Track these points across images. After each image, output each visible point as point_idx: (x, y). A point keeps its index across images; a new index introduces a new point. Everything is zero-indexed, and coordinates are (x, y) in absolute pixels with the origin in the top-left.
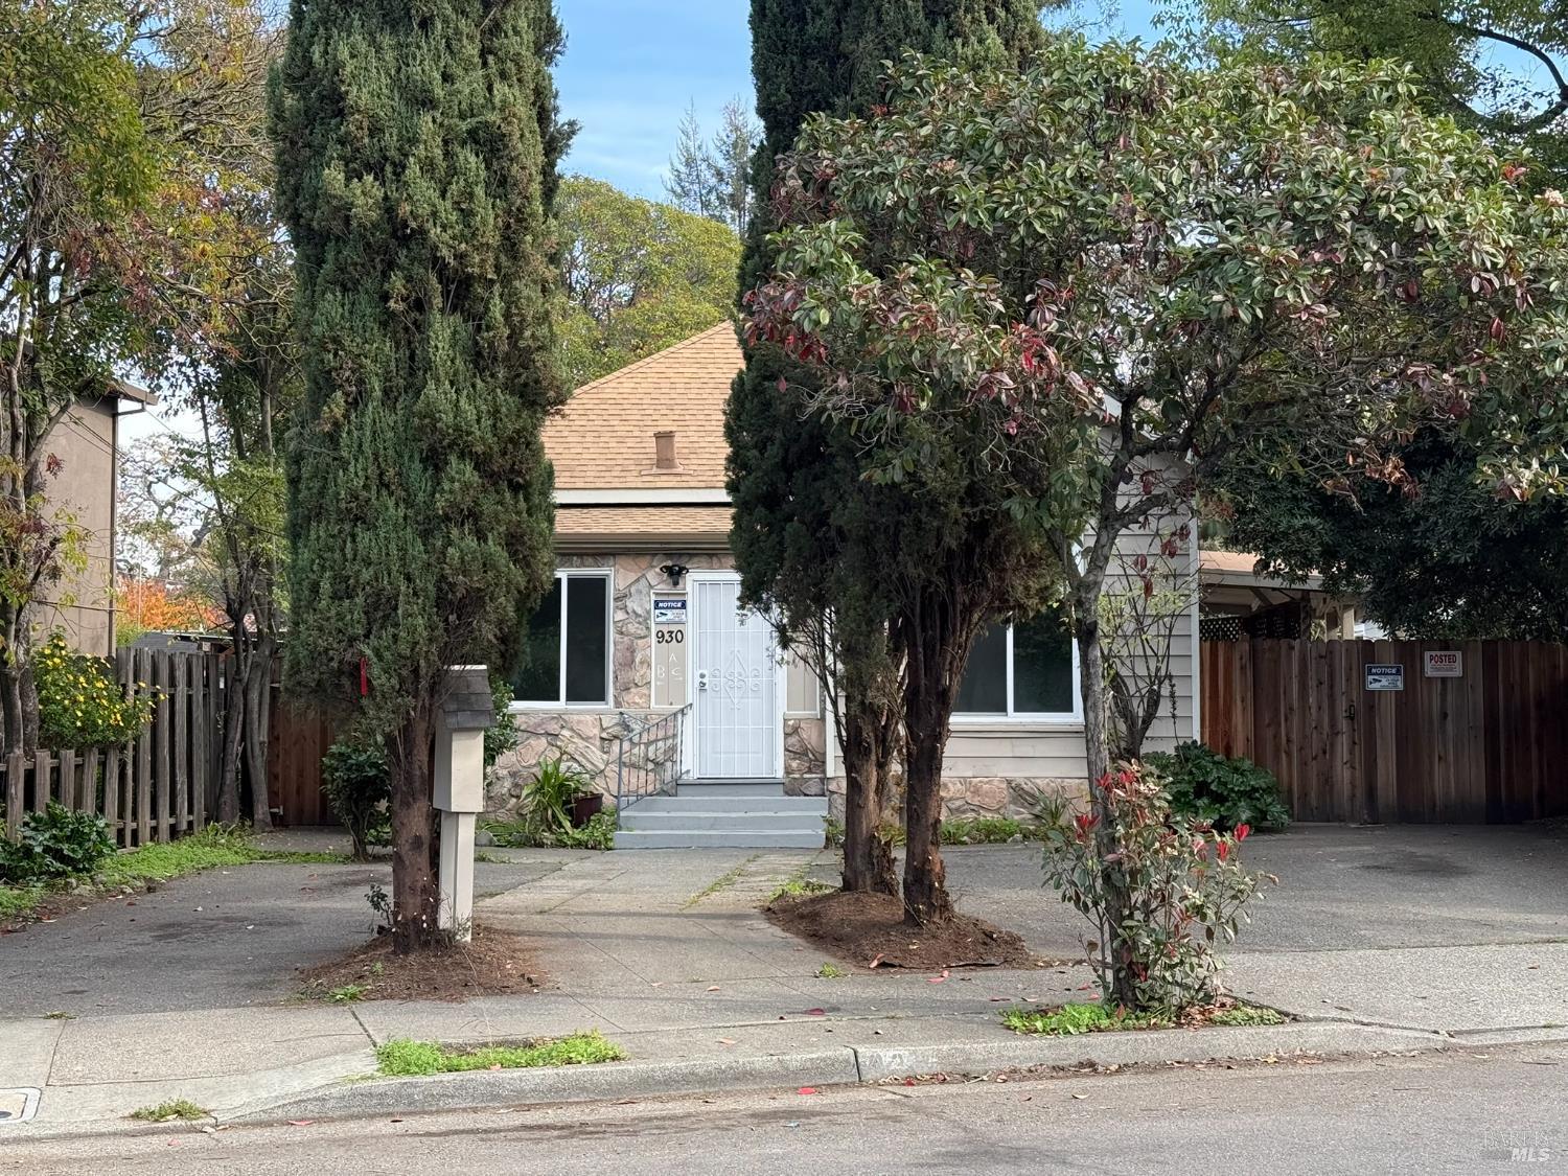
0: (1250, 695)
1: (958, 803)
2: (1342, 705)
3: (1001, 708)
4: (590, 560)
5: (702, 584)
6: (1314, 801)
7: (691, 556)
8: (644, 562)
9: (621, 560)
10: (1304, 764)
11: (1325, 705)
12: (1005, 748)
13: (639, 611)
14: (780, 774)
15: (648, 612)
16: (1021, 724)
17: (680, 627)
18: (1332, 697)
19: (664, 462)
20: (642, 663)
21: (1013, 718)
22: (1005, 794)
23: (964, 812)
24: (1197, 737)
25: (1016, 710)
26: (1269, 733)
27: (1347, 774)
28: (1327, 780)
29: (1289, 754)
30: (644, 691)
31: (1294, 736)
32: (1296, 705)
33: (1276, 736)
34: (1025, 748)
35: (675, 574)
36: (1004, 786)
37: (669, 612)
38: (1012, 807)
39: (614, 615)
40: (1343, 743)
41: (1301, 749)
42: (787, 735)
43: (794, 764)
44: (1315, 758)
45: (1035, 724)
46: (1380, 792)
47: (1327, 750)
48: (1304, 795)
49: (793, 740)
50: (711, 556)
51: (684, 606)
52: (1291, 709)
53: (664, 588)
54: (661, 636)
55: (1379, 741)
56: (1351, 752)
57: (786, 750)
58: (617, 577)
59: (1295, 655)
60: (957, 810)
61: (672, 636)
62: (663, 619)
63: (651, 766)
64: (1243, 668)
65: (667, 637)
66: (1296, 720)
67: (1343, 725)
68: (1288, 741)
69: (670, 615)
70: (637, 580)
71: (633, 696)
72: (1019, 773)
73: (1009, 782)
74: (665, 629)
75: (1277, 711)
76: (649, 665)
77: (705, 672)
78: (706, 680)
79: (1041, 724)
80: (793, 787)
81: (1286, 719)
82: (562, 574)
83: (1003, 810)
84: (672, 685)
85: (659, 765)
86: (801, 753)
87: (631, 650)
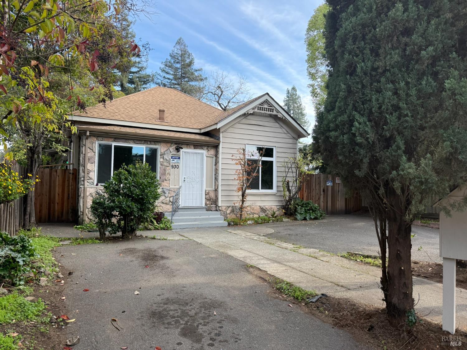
1: (249, 212)
2: (322, 189)
3: (258, 188)
4: (153, 143)
5: (185, 152)
7: (182, 144)
8: (169, 145)
9: (162, 144)
11: (319, 189)
12: (259, 198)
13: (167, 159)
14: (204, 205)
15: (170, 159)
16: (262, 192)
17: (178, 164)
18: (320, 187)
19: (161, 118)
20: (168, 174)
21: (261, 191)
22: (259, 210)
23: (250, 215)
25: (261, 189)
27: (322, 204)
30: (168, 182)
31: (314, 196)
33: (311, 195)
34: (263, 198)
35: (178, 150)
36: (259, 208)
38: (261, 213)
39: (159, 160)
40: (322, 197)
43: (208, 202)
44: (317, 200)
45: (265, 192)
46: (328, 208)
47: (319, 198)
49: (207, 196)
50: (187, 145)
51: (179, 158)
52: (313, 189)
53: (175, 153)
54: (172, 167)
56: (323, 199)
57: (206, 199)
58: (161, 149)
61: (176, 167)
62: (173, 161)
63: (171, 203)
65: (174, 167)
66: (314, 192)
67: (322, 193)
69: (176, 160)
70: (167, 150)
71: (165, 183)
72: (262, 204)
73: (260, 207)
74: (174, 165)
76: (170, 175)
77: (185, 177)
78: (185, 179)
79: (267, 192)
80: (209, 209)
81: (312, 192)
82: (144, 147)
83: (259, 214)
84: (175, 180)
85: (173, 203)
86: (209, 200)
87: (165, 170)
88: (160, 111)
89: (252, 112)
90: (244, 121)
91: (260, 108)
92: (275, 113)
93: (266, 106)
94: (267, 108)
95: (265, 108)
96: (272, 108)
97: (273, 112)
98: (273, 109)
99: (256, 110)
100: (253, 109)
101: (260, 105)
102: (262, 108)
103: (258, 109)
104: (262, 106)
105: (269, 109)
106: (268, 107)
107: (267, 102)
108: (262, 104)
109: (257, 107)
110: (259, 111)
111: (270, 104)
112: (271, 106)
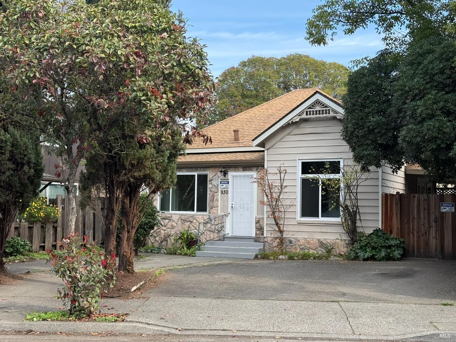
0: (399, 213)
1: (303, 246)
2: (432, 217)
3: (317, 216)
4: (203, 169)
5: (233, 176)
6: (422, 251)
7: (230, 167)
8: (217, 169)
9: (211, 169)
10: (419, 237)
11: (426, 217)
12: (318, 229)
13: (215, 184)
14: (254, 235)
15: (218, 185)
16: (323, 221)
17: (227, 189)
18: (429, 214)
19: (236, 139)
20: (216, 200)
21: (321, 219)
22: (317, 244)
24: (380, 227)
25: (322, 216)
26: (406, 227)
27: (434, 241)
28: (427, 244)
29: (413, 234)
30: (216, 209)
31: (415, 227)
32: (416, 217)
33: (409, 227)
34: (324, 229)
35: (225, 174)
36: (317, 241)
37: (224, 185)
38: (319, 248)
39: (209, 186)
40: (433, 231)
41: (417, 232)
42: (256, 223)
43: (258, 232)
44: (423, 235)
45: (327, 221)
46: (446, 248)
47: (427, 233)
48: (419, 248)
49: (258, 225)
50: (235, 167)
51: (228, 183)
52: (414, 218)
53: (223, 177)
54: (222, 192)
55: (445, 230)
56: (436, 234)
57: (256, 228)
58: (210, 174)
59: (416, 199)
60: (303, 248)
61: (225, 192)
62: (222, 187)
63: (217, 232)
64: (396, 204)
65: (224, 192)
66: (416, 222)
67: (433, 224)
68: (413, 229)
70: (215, 175)
71: (214, 210)
72: (322, 237)
73: (319, 240)
74: (223, 190)
75: (409, 218)
76: (218, 201)
77: (233, 203)
78: (233, 206)
79: (329, 221)
80: (256, 240)
81: (412, 222)
82: (196, 174)
83: (317, 250)
84: (225, 207)
85: (219, 232)
86: (260, 229)
87: (213, 196)
88: (235, 131)
89: (298, 120)
90: (296, 131)
91: (310, 112)
92: (332, 114)
93: (318, 108)
94: (319, 111)
95: (316, 111)
96: (327, 109)
97: (329, 113)
98: (329, 110)
99: (304, 116)
100: (300, 115)
101: (310, 108)
102: (313, 111)
103: (307, 114)
105: (323, 111)
106: (321, 109)
107: (319, 102)
108: (313, 106)
109: (305, 112)
110: (309, 116)
111: (323, 105)
112: (326, 107)
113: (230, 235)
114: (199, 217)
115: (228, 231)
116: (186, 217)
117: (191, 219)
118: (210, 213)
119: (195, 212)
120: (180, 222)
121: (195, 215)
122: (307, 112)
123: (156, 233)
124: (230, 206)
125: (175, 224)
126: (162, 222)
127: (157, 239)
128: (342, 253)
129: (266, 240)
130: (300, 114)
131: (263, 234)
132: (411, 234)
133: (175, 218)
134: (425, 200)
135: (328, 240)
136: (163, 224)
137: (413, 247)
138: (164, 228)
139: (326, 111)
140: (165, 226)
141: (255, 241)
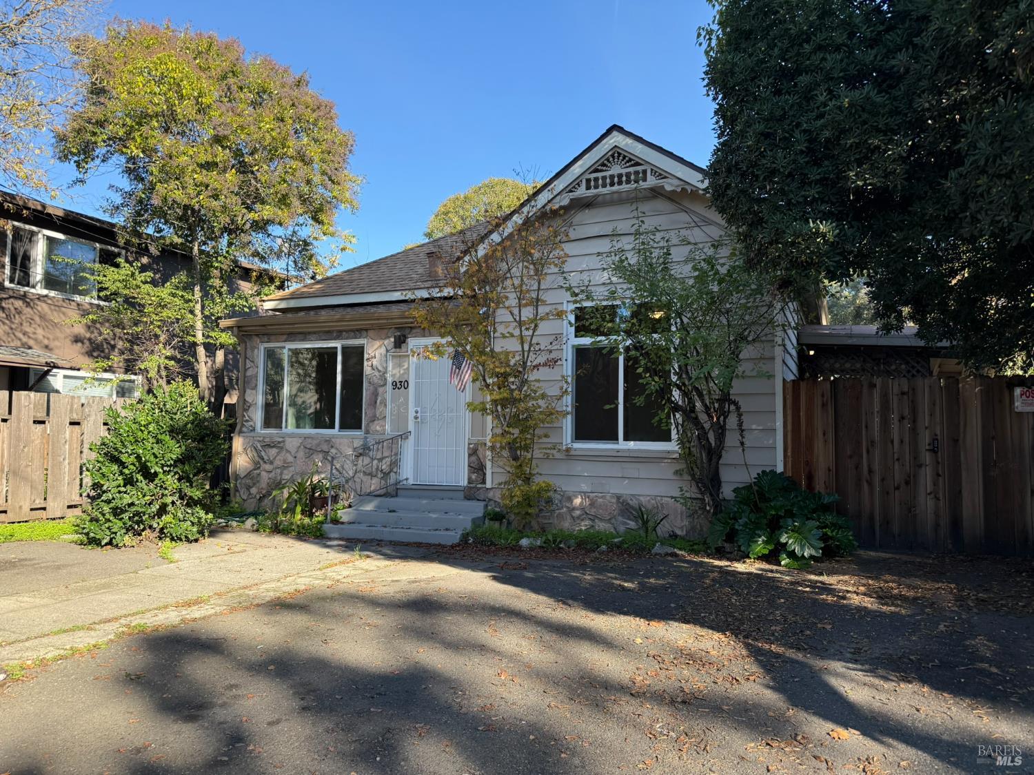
0: (831, 430)
1: (579, 512)
2: (925, 439)
3: (615, 438)
4: (353, 334)
5: (418, 347)
6: (896, 530)
7: (412, 328)
9: (371, 333)
10: (886, 493)
11: (908, 438)
12: (615, 470)
13: (380, 368)
14: (465, 483)
15: (385, 368)
16: (629, 450)
18: (914, 431)
20: (381, 403)
21: (623, 446)
22: (614, 507)
23: (583, 521)
24: (780, 465)
25: (625, 439)
26: (851, 465)
27: (930, 503)
28: (910, 509)
29: (870, 483)
30: (381, 422)
31: (876, 467)
32: (877, 439)
33: (858, 467)
34: (632, 470)
36: (614, 500)
38: (620, 518)
39: (367, 371)
40: (926, 477)
41: (883, 480)
42: (470, 455)
43: (474, 477)
44: (897, 488)
45: (638, 450)
47: (910, 481)
48: (887, 522)
49: (474, 458)
50: (424, 328)
51: (408, 364)
52: (873, 442)
53: (395, 351)
54: (395, 384)
55: (964, 474)
56: (935, 484)
57: (469, 466)
58: (369, 345)
59: (876, 393)
61: (401, 385)
63: (380, 475)
65: (398, 385)
66: (877, 453)
67: (927, 458)
68: (870, 471)
70: (379, 346)
71: (376, 426)
72: (625, 489)
73: (618, 498)
74: (397, 380)
75: (859, 443)
76: (386, 405)
77: (419, 409)
78: (419, 415)
80: (470, 493)
81: (868, 452)
82: (338, 344)
83: (613, 521)
84: (401, 418)
85: (386, 475)
86: (478, 468)
87: (375, 394)
88: (430, 256)
89: (565, 203)
91: (596, 179)
92: (651, 181)
93: (616, 170)
94: (620, 176)
95: (612, 177)
96: (639, 168)
97: (645, 180)
98: (645, 172)
99: (582, 191)
100: (571, 191)
101: (596, 171)
102: (604, 178)
103: (588, 188)
104: (600, 175)
105: (628, 175)
106: (624, 171)
107: (619, 154)
108: (603, 165)
109: (584, 181)
110: (593, 191)
111: (630, 160)
112: (638, 164)
113: (411, 482)
114: (342, 440)
115: (408, 473)
116: (315, 442)
117: (325, 448)
118: (367, 432)
119: (335, 431)
120: (301, 454)
121: (333, 436)
122: (588, 181)
123: (252, 479)
124: (411, 414)
125: (290, 459)
126: (263, 453)
127: (254, 491)
128: (679, 532)
129: (491, 495)
130: (570, 189)
131: (484, 482)
132: (865, 486)
133: (292, 444)
134: (903, 393)
135: (641, 498)
136: (266, 458)
137: (872, 518)
138: (268, 467)
139: (637, 173)
140: (271, 463)
141: (468, 498)
